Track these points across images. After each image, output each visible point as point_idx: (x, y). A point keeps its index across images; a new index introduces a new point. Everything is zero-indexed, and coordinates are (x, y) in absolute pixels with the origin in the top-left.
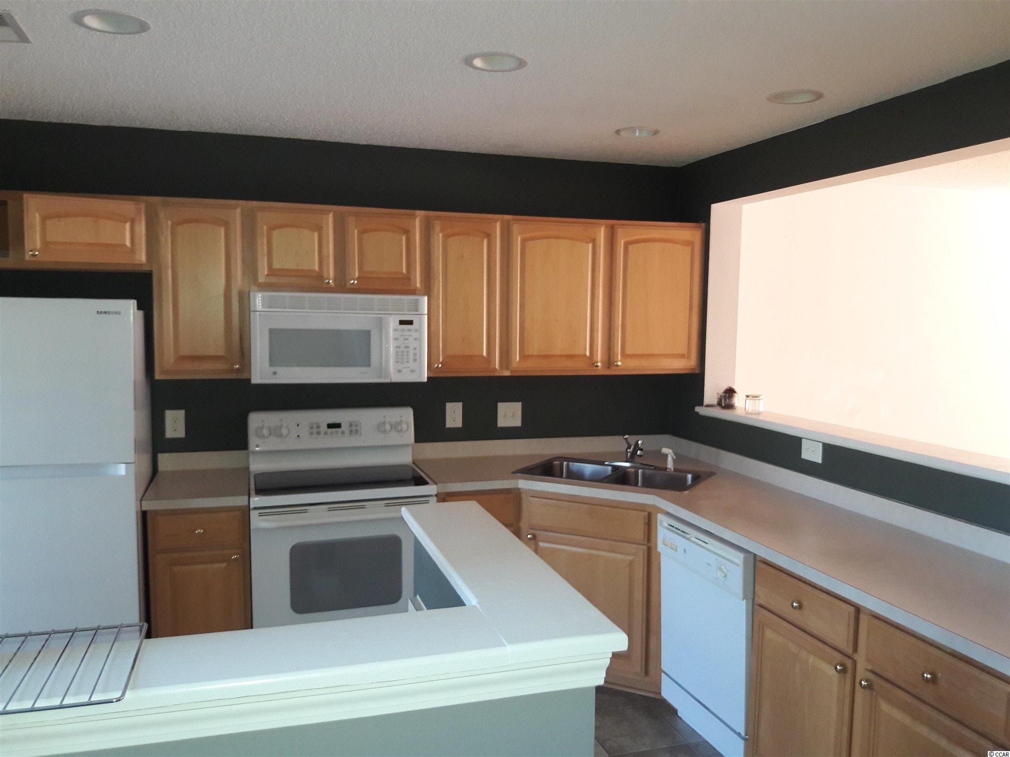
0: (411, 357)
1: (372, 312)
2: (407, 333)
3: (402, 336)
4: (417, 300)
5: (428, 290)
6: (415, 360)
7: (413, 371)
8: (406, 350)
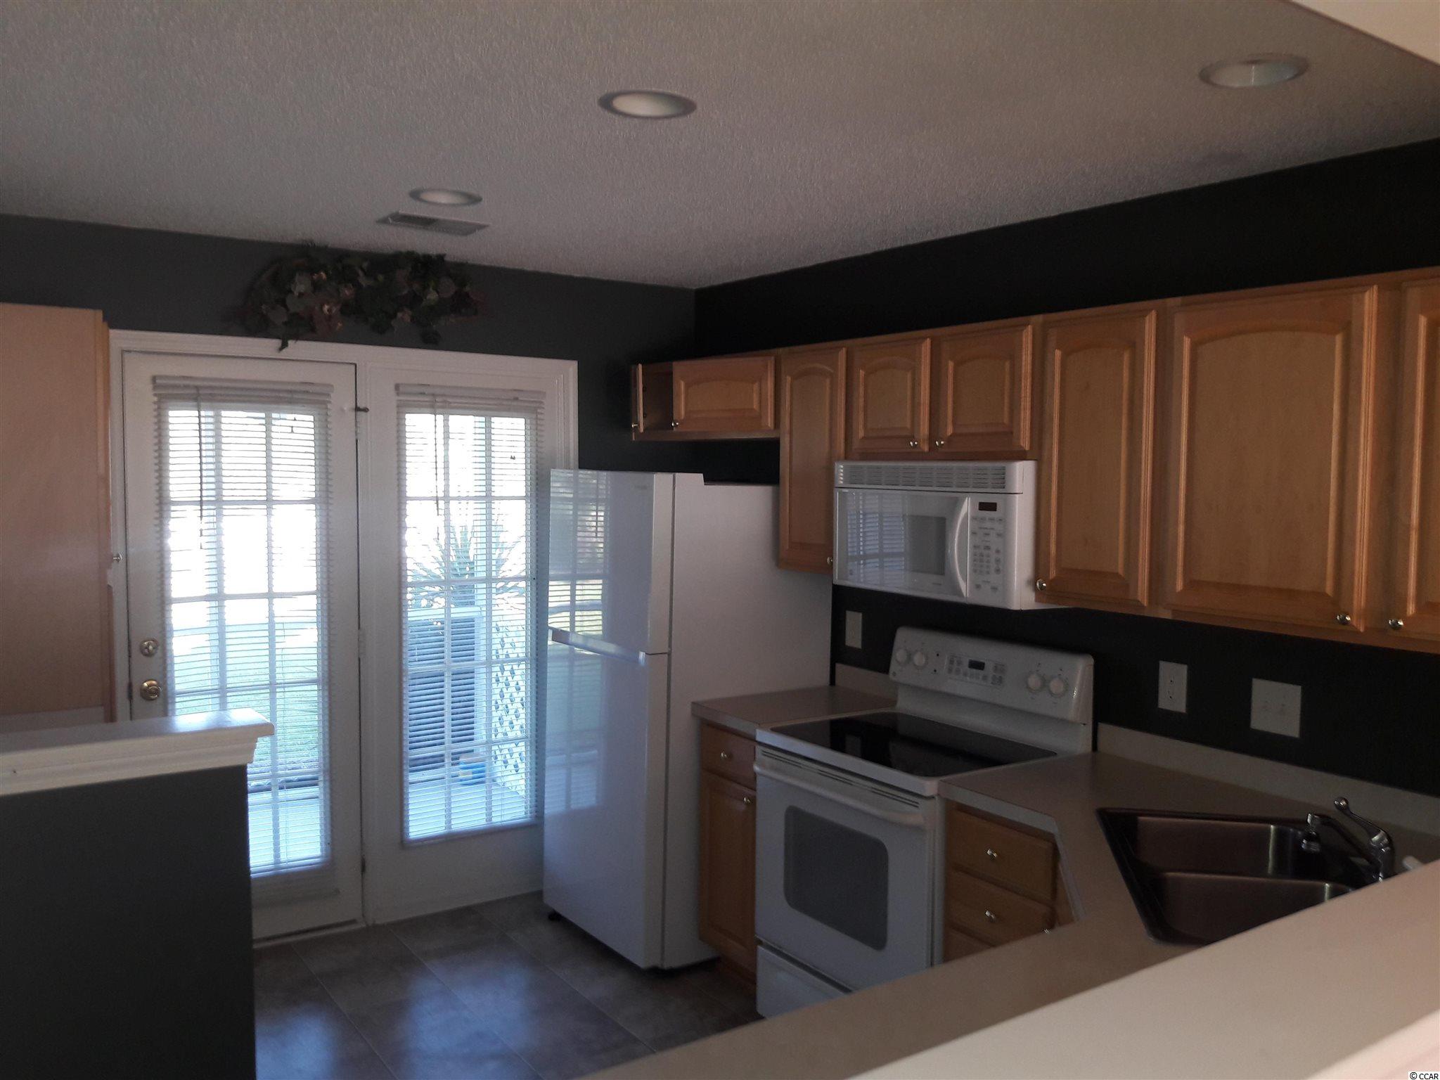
0: (993, 566)
1: (948, 489)
2: (988, 524)
3: (981, 528)
4: (1004, 468)
5: (1036, 453)
6: (998, 571)
7: (994, 589)
8: (986, 552)
